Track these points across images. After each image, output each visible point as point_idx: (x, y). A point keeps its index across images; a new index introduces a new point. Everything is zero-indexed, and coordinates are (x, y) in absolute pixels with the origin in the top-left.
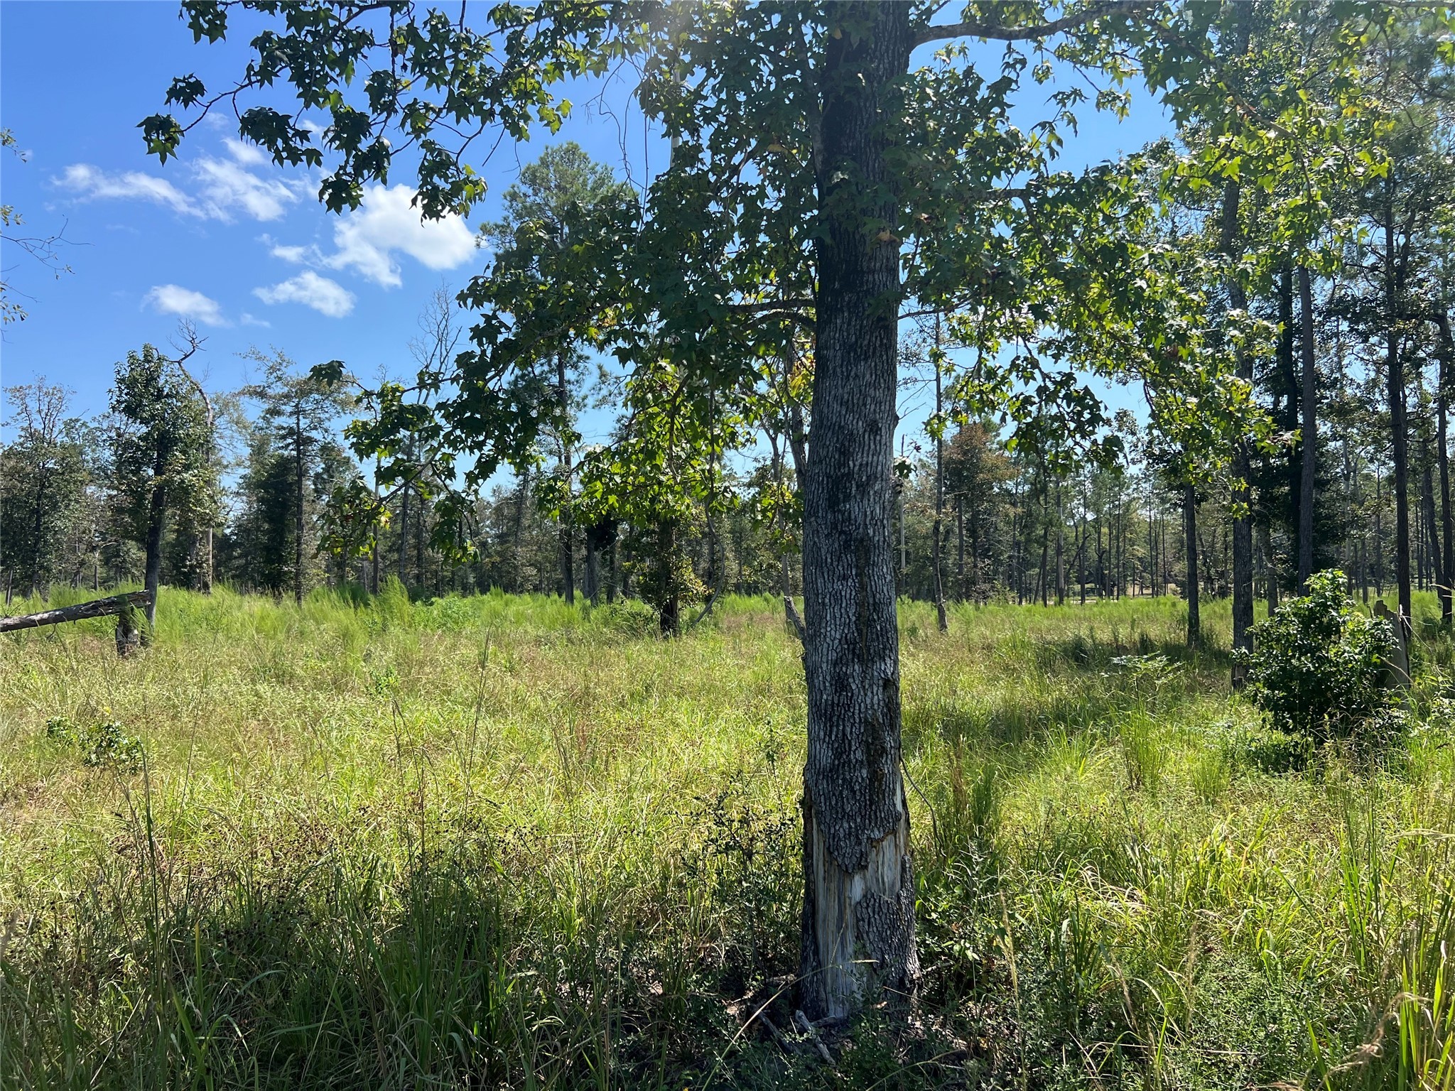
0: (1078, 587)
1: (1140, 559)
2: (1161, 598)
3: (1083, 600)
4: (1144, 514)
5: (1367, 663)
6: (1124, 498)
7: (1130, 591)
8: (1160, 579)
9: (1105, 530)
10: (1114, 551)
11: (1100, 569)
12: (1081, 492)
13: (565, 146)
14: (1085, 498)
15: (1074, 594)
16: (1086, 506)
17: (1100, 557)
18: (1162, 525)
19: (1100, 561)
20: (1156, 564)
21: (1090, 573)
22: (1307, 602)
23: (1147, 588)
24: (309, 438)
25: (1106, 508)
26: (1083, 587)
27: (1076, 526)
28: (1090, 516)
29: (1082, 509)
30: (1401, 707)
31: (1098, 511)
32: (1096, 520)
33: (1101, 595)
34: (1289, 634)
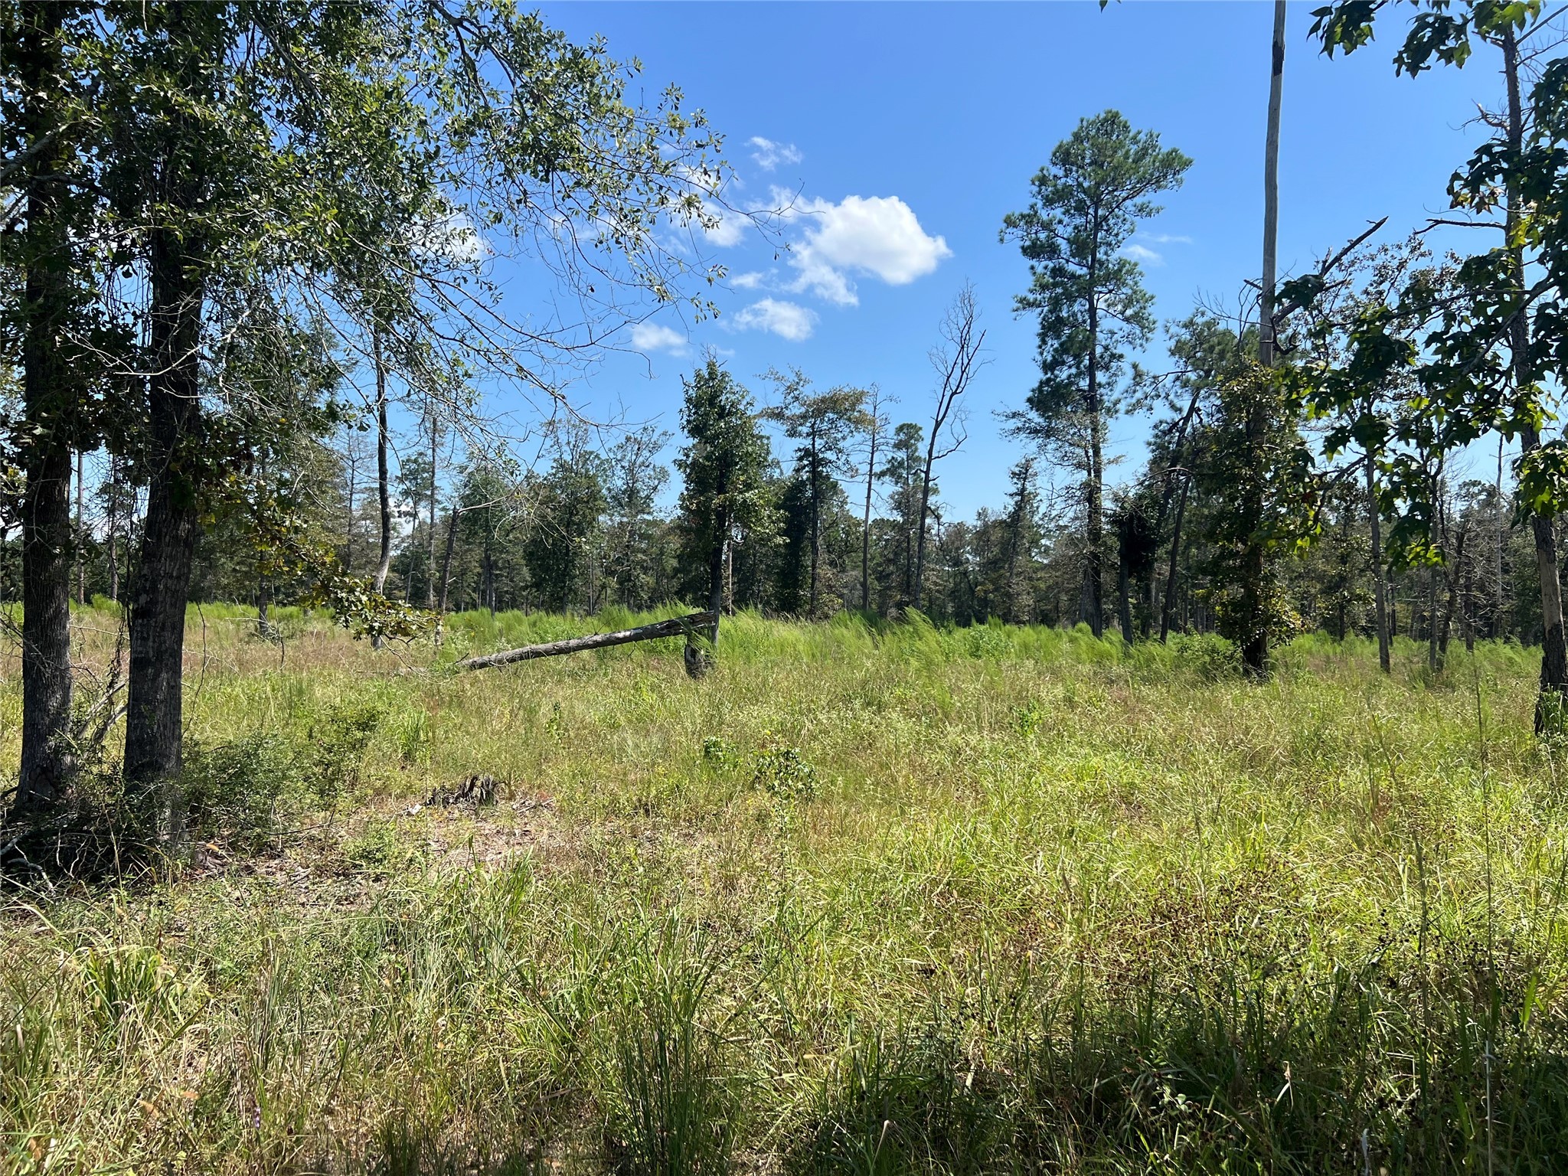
13: (1103, 115)
24: (823, 459)
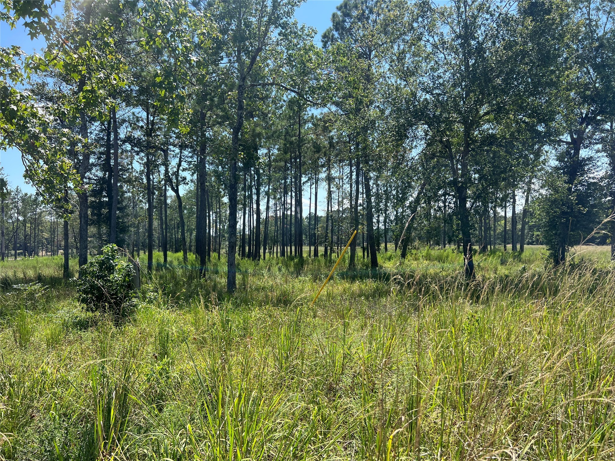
0: (13, 252)
1: (46, 239)
2: (56, 257)
3: (16, 258)
4: (49, 218)
5: (124, 281)
6: (38, 210)
7: (40, 254)
8: (55, 248)
9: (28, 225)
10: (33, 235)
11: (25, 244)
12: (15, 206)
14: (18, 209)
15: (12, 255)
16: (18, 213)
17: (25, 238)
18: (57, 224)
19: (25, 240)
20: (54, 241)
21: (21, 245)
22: (102, 257)
23: (49, 252)
25: (29, 215)
26: (16, 252)
27: (13, 223)
28: (21, 218)
29: (16, 215)
30: (135, 297)
31: (25, 216)
32: (24, 220)
33: (25, 255)
34: (93, 271)
